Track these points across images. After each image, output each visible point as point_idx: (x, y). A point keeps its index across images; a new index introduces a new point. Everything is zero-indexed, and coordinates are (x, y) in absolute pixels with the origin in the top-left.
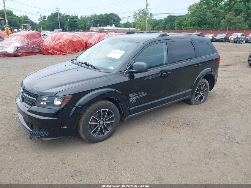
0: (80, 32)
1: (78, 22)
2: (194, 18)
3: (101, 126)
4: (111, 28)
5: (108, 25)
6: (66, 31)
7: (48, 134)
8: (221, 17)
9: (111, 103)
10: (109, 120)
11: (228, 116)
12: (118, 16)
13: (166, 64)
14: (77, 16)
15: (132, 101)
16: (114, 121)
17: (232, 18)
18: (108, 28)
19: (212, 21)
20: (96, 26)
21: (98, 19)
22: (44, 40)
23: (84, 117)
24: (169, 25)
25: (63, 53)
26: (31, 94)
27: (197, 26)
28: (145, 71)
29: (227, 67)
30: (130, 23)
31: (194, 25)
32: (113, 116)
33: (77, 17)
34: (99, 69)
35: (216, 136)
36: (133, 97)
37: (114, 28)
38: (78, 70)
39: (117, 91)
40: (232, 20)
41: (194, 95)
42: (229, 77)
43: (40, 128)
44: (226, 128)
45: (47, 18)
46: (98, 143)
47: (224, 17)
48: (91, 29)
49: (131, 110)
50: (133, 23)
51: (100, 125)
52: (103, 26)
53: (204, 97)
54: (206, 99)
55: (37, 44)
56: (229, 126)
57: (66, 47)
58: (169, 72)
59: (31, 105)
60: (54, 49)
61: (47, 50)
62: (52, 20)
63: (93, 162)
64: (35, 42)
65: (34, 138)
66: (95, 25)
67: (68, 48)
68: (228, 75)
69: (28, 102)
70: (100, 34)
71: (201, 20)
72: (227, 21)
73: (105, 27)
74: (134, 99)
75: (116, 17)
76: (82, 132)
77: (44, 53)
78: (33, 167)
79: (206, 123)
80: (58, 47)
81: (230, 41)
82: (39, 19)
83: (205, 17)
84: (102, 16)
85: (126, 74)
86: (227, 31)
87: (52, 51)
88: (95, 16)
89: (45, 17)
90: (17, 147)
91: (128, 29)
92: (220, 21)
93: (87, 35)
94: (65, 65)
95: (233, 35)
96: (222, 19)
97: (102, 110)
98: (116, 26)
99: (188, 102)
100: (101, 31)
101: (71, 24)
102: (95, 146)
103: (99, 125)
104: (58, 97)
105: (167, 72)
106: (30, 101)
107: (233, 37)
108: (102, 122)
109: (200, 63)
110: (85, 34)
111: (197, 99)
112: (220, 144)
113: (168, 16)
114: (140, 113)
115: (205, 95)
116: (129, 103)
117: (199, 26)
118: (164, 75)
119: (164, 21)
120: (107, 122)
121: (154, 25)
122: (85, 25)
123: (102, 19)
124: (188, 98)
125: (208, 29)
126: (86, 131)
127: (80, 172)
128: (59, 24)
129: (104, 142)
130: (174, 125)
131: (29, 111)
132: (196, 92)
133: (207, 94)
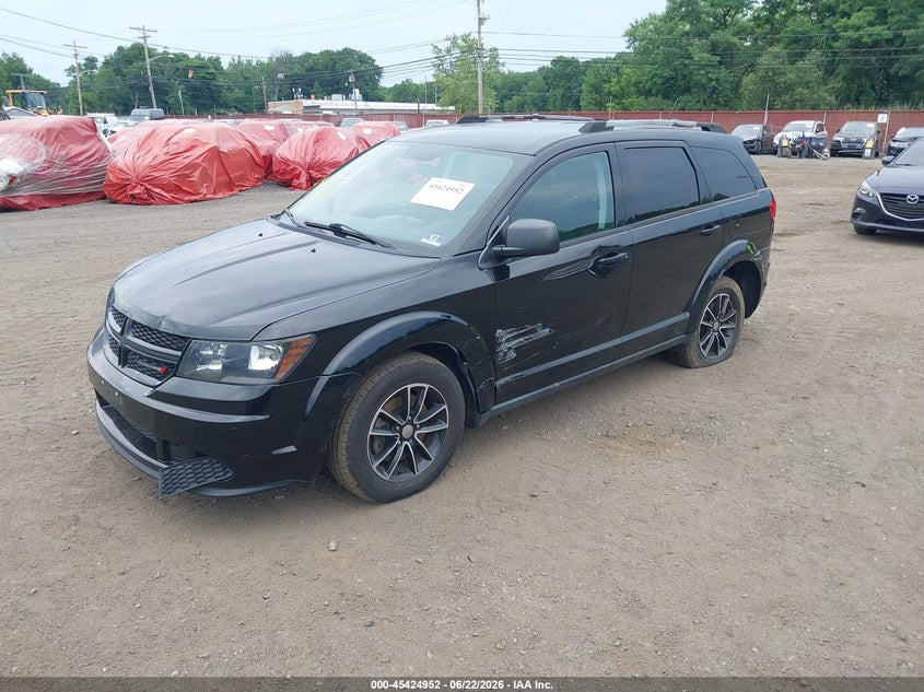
0: (233, 117)
1: (221, 81)
2: (648, 68)
3: (404, 443)
4: (349, 104)
5: (336, 93)
6: (177, 115)
7: (228, 475)
8: (742, 64)
9: (438, 362)
10: (431, 422)
11: (814, 401)
12: (370, 58)
13: (608, 226)
14: (217, 59)
15: (505, 354)
16: (447, 426)
17: (777, 68)
18: (336, 102)
19: (711, 80)
20: (291, 97)
21: (297, 69)
22: (110, 146)
23: (353, 413)
24: (559, 92)
25: (187, 198)
26: (159, 335)
27: (660, 97)
28: (552, 248)
29: (783, 239)
30: (417, 86)
31: (648, 93)
32: (445, 406)
33: (216, 62)
34: (389, 246)
35: (789, 467)
36: (508, 342)
37: (355, 102)
38: (314, 251)
39: (453, 318)
40: (780, 74)
41: (697, 333)
42: (794, 273)
43: (200, 455)
44: (815, 438)
45: (99, 65)
46: (398, 504)
47: (752, 66)
48: (273, 107)
49: (502, 386)
50: (429, 85)
51: (402, 439)
52: (316, 98)
53: (727, 342)
54: (733, 346)
55: (83, 164)
56: (822, 434)
57: (197, 173)
58: (621, 255)
59: (162, 377)
60: (153, 181)
61: (123, 186)
62: (118, 72)
63: (397, 565)
64: (76, 156)
65: (180, 490)
66: (288, 91)
67: (205, 176)
68: (791, 266)
69: (146, 365)
70: (315, 127)
71: (673, 74)
72: (764, 79)
73: (325, 101)
74: (510, 349)
75: (362, 62)
76: (345, 465)
77: (114, 197)
78: (190, 589)
79: (747, 427)
80: (166, 176)
81: (779, 151)
82: (72, 70)
83: (685, 66)
84: (311, 60)
85: (485, 259)
86: (766, 116)
87: (146, 189)
88: (286, 61)
89: (91, 61)
90: (111, 529)
91: (413, 106)
92: (740, 81)
93: (269, 128)
94: (261, 235)
95: (787, 127)
96: (746, 72)
97: (409, 387)
98: (366, 98)
99: (675, 358)
100: (311, 115)
101: (195, 89)
102: (387, 511)
103: (398, 442)
104: (261, 344)
105: (615, 254)
106: (154, 360)
107: (789, 135)
108: (408, 430)
109: (717, 222)
110: (262, 126)
111: (704, 347)
112: (804, 490)
113: (554, 62)
114: (525, 399)
115: (730, 333)
116: (494, 361)
117: (667, 96)
118: (604, 264)
119: (540, 78)
120: (425, 430)
121: (504, 92)
122: (248, 91)
123: (311, 69)
124: (676, 344)
125: (699, 105)
126: (357, 462)
127: (360, 596)
128: (151, 89)
129: (416, 497)
130: (640, 437)
131: (156, 396)
132: (702, 322)
133: (737, 330)
